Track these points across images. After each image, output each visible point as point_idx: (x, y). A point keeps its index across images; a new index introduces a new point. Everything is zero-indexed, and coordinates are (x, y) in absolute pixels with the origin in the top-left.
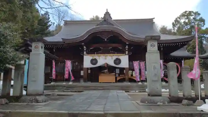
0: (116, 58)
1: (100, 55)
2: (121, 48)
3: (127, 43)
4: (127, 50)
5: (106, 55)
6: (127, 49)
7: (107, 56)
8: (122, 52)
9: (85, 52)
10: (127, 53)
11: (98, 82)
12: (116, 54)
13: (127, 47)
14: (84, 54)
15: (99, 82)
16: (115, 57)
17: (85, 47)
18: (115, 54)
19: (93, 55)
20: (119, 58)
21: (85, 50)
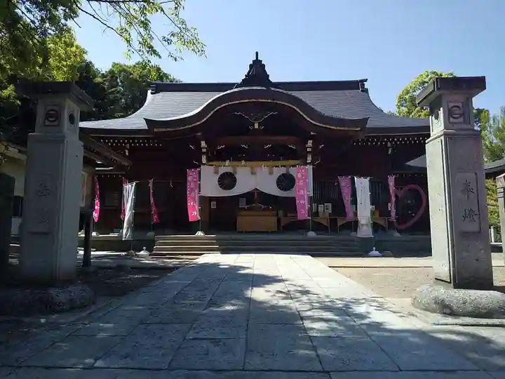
2: (294, 148)
3: (312, 133)
4: (309, 153)
6: (309, 150)
8: (297, 156)
9: (204, 160)
10: (309, 159)
11: (236, 229)
13: (310, 143)
14: (201, 163)
15: (238, 230)
16: (280, 169)
17: (203, 144)
20: (290, 173)
21: (204, 150)
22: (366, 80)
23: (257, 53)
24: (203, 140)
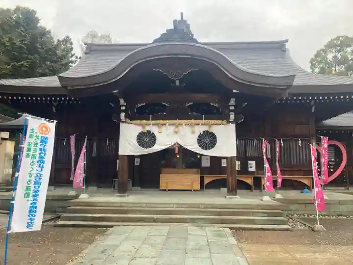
0: (204, 132)
1: (162, 121)
2: (216, 105)
3: (234, 91)
4: (232, 111)
5: (177, 121)
6: (232, 108)
7: (180, 124)
8: (220, 115)
9: (123, 115)
10: (232, 117)
11: (159, 188)
12: (203, 121)
13: (232, 102)
14: (120, 120)
15: (161, 188)
16: (201, 127)
17: (122, 101)
18: (202, 119)
19: (144, 122)
20: (211, 131)
21: (123, 108)
22: (287, 41)
23: (182, 14)
24: (121, 98)
